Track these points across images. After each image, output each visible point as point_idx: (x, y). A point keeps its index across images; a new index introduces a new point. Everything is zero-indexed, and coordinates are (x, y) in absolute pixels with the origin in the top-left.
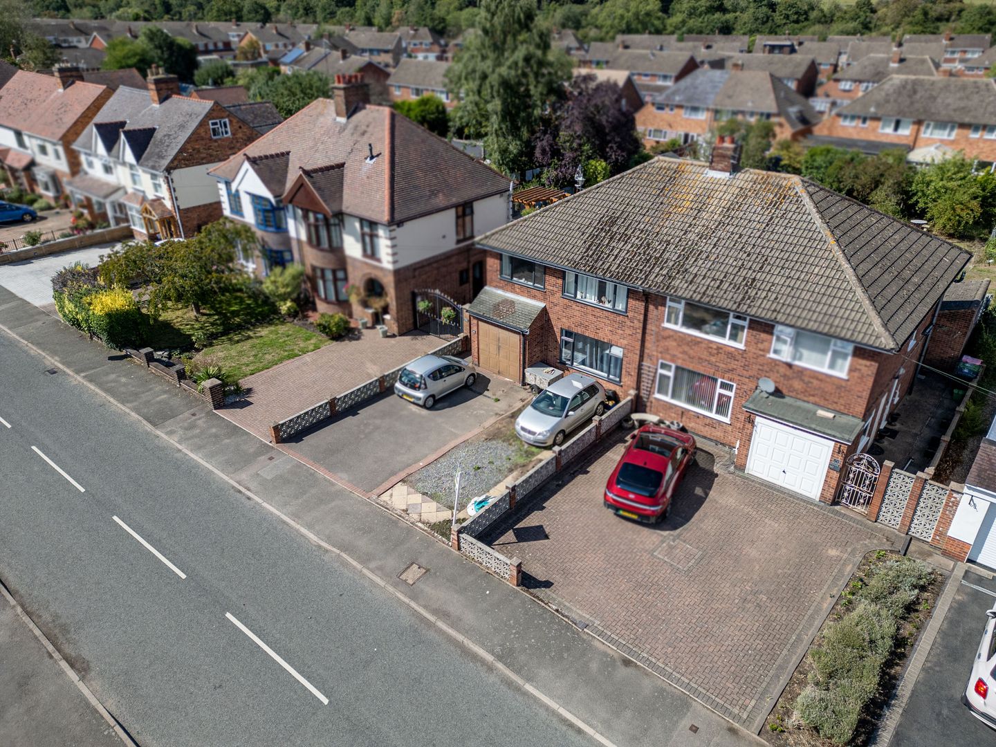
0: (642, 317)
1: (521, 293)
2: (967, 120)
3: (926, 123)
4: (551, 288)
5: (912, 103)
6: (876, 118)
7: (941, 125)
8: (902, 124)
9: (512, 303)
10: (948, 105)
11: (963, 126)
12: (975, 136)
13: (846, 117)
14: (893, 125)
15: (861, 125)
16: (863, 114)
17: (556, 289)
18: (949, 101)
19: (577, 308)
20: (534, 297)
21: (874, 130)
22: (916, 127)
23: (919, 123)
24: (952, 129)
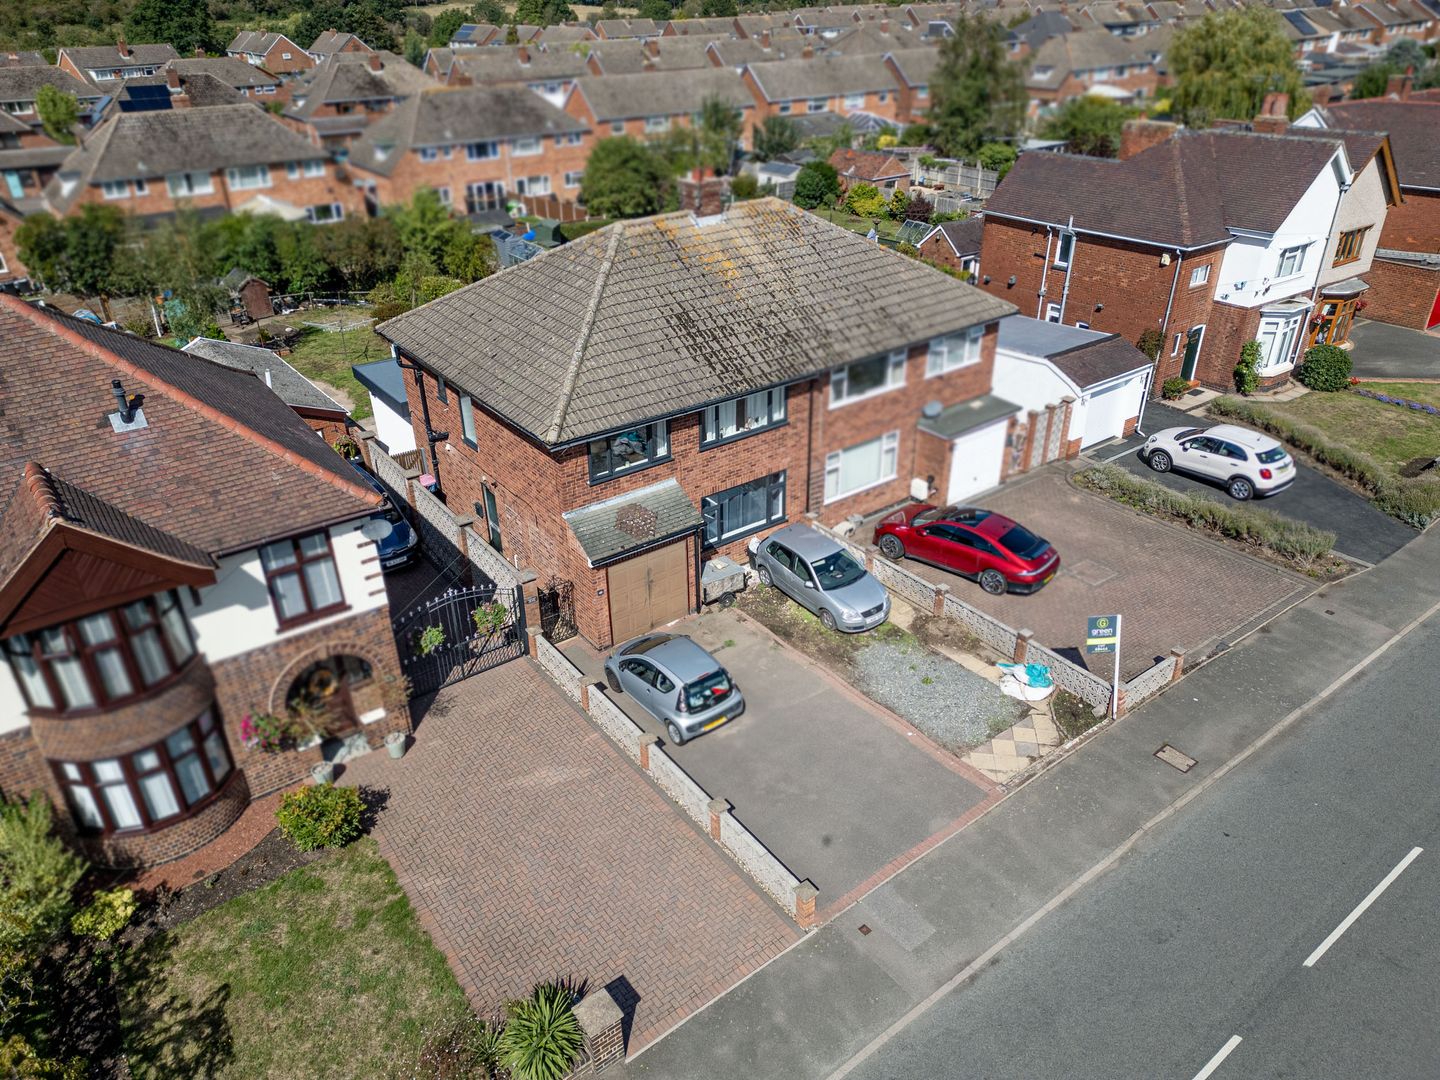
0: (806, 414)
1: (634, 486)
2: (274, 158)
3: (227, 171)
4: (683, 448)
5: (186, 149)
6: (157, 179)
7: (249, 170)
8: (194, 180)
9: (634, 507)
10: (234, 144)
11: (275, 166)
12: (295, 176)
13: (109, 186)
14: (184, 184)
15: (138, 193)
16: (133, 177)
17: (689, 446)
18: (229, 137)
19: (724, 454)
20: (656, 478)
21: (162, 195)
22: (218, 179)
23: (219, 173)
24: (264, 173)
